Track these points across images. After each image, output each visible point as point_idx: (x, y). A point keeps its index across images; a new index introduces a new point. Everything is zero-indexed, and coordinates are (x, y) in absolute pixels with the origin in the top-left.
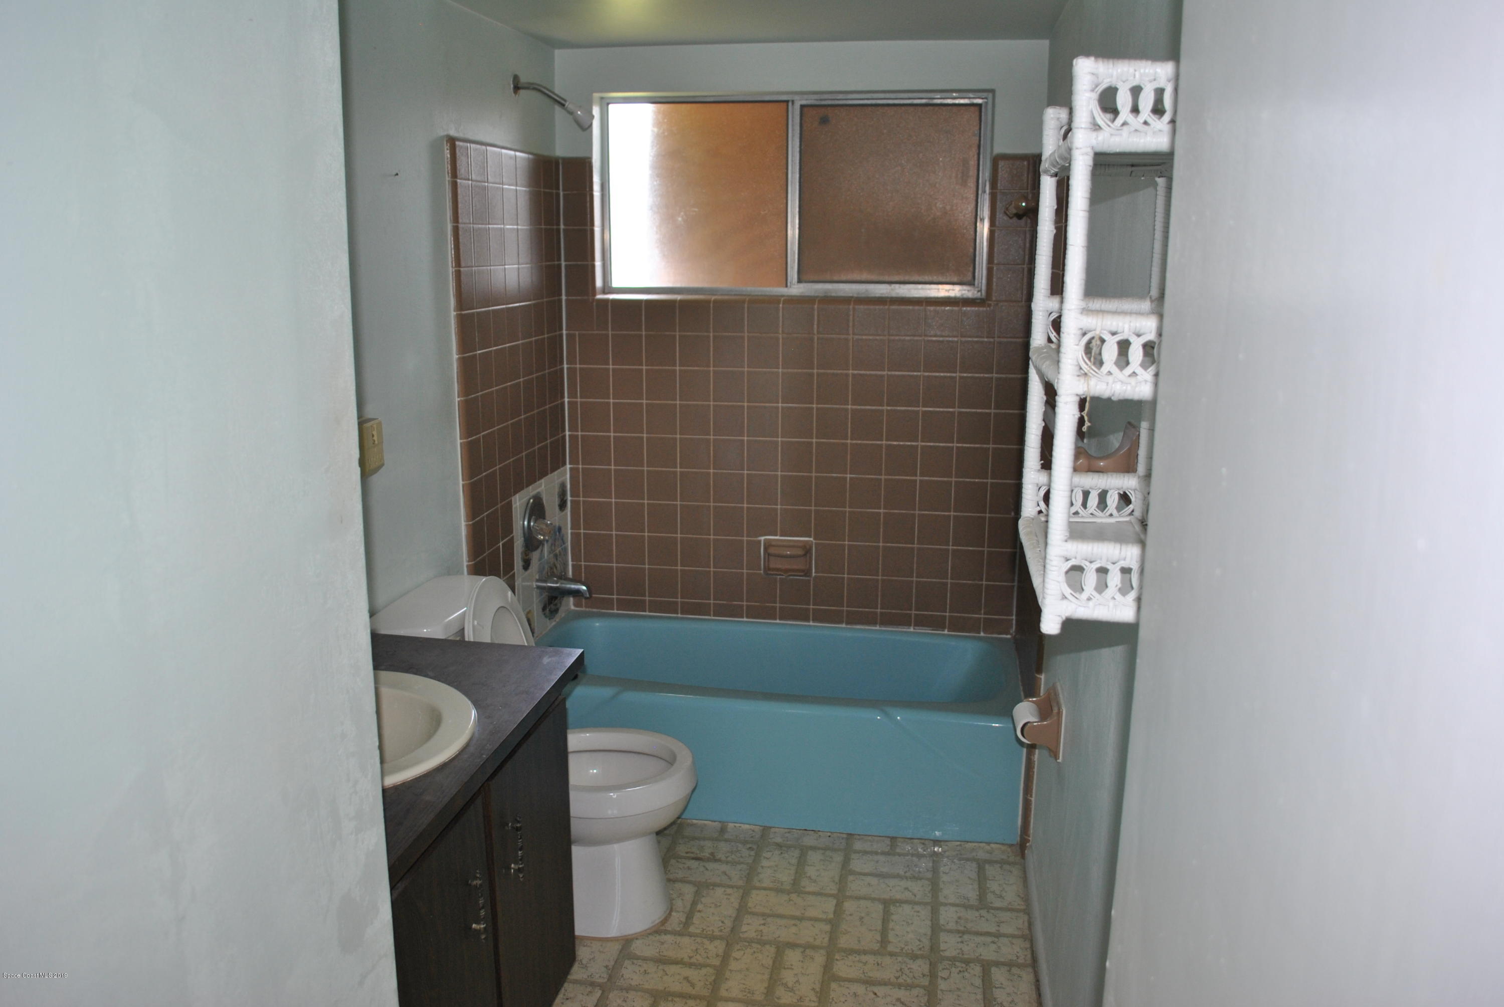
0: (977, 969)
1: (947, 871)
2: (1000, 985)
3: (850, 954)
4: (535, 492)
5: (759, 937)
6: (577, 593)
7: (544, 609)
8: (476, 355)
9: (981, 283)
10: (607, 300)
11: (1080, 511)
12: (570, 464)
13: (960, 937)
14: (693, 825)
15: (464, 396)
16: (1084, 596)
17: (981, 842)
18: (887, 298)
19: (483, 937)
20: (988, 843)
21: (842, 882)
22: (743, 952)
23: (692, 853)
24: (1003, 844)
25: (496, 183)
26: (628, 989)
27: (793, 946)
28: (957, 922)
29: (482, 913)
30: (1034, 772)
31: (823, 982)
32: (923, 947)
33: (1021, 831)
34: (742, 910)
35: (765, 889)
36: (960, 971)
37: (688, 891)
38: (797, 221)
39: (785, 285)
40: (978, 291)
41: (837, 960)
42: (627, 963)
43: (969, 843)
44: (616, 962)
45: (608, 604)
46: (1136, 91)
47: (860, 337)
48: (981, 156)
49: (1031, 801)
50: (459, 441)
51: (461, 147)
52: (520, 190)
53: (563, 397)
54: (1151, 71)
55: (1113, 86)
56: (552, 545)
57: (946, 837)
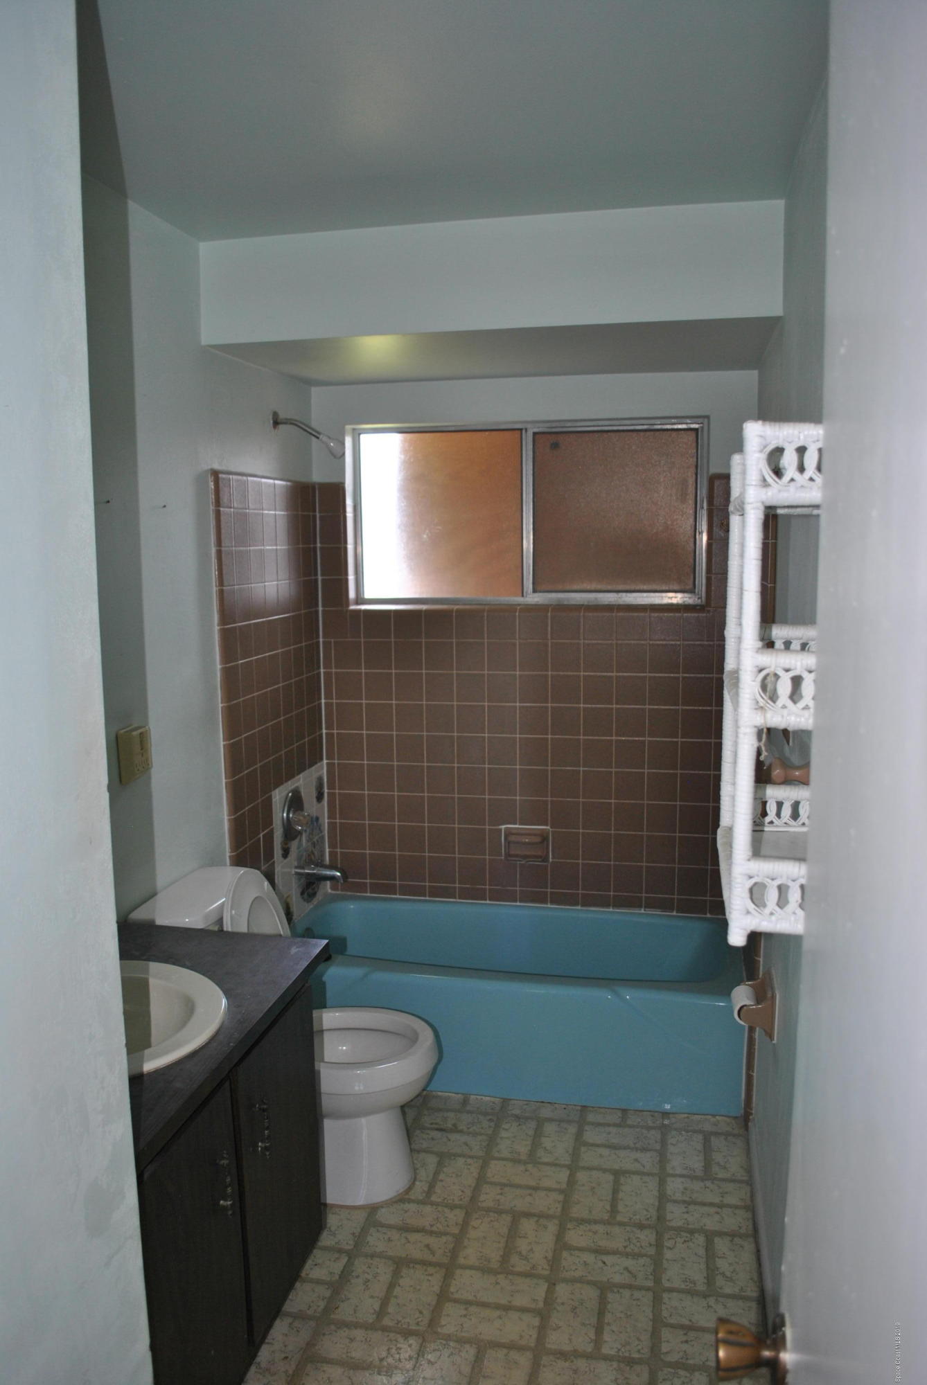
0: (700, 1239)
1: (674, 1143)
2: (723, 1255)
3: (581, 1224)
4: (293, 787)
5: (496, 1206)
6: (333, 878)
7: (302, 893)
8: (237, 665)
9: (701, 591)
10: (360, 611)
11: (774, 820)
12: (327, 759)
13: (686, 1207)
14: (437, 1097)
15: (227, 702)
16: (767, 911)
17: (707, 1115)
18: (615, 605)
19: (230, 1212)
20: (714, 1116)
21: (575, 1155)
22: (481, 1221)
23: (436, 1124)
24: (729, 1117)
25: (258, 510)
26: (372, 1256)
27: (528, 1215)
28: (683, 1193)
29: (229, 1190)
30: (755, 1049)
31: (555, 1251)
32: (651, 1217)
33: (745, 1104)
34: (481, 1180)
35: (503, 1159)
36: (685, 1241)
37: (432, 1161)
38: (532, 537)
39: (521, 594)
40: (699, 598)
41: (569, 1229)
42: (372, 1230)
43: (696, 1116)
44: (362, 1230)
45: (361, 887)
46: (801, 451)
47: (590, 642)
48: (699, 476)
49: (752, 1076)
50: (222, 743)
51: (224, 479)
52: (279, 515)
53: (320, 699)
54: (815, 433)
55: (780, 447)
56: (310, 834)
57: (674, 1110)
